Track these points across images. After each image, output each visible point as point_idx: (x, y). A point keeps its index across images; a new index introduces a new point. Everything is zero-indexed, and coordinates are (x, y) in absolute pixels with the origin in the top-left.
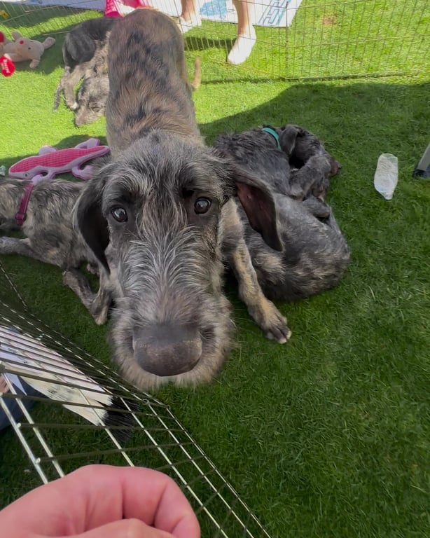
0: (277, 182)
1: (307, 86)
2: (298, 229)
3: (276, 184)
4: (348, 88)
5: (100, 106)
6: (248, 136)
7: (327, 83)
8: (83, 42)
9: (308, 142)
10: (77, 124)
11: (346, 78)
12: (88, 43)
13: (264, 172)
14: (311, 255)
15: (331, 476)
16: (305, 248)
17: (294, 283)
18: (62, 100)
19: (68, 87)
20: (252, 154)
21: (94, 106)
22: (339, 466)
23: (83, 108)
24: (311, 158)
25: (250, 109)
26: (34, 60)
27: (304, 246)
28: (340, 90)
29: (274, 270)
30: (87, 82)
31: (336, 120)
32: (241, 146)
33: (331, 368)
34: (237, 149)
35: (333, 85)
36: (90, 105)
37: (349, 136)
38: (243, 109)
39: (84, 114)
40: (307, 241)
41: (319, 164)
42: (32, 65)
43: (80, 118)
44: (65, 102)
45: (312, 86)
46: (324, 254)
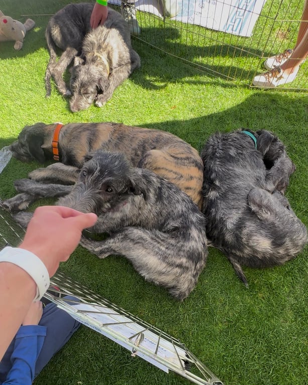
0: (258, 178)
1: (266, 95)
2: (283, 219)
3: (257, 179)
4: (300, 100)
5: (90, 92)
6: (235, 137)
7: (283, 94)
8: (68, 29)
9: (277, 147)
10: (72, 109)
11: (298, 91)
12: (73, 30)
13: (250, 170)
14: (292, 240)
15: (292, 382)
16: (288, 234)
17: (275, 259)
18: (53, 86)
19: (58, 73)
20: (242, 154)
21: (85, 92)
22: (297, 376)
23: (76, 95)
24: (279, 160)
25: (221, 111)
26: (18, 42)
27: (288, 233)
28: (293, 102)
29: (264, 250)
30: (78, 70)
31: (290, 127)
32: (232, 146)
33: (290, 315)
34: (230, 148)
35: (287, 97)
36: (82, 91)
37: (301, 143)
38: (215, 111)
39: (78, 101)
40: (289, 229)
41: (286, 166)
42: (16, 47)
43: (74, 104)
44: (57, 88)
45: (270, 95)
46: (299, 238)
